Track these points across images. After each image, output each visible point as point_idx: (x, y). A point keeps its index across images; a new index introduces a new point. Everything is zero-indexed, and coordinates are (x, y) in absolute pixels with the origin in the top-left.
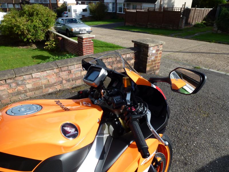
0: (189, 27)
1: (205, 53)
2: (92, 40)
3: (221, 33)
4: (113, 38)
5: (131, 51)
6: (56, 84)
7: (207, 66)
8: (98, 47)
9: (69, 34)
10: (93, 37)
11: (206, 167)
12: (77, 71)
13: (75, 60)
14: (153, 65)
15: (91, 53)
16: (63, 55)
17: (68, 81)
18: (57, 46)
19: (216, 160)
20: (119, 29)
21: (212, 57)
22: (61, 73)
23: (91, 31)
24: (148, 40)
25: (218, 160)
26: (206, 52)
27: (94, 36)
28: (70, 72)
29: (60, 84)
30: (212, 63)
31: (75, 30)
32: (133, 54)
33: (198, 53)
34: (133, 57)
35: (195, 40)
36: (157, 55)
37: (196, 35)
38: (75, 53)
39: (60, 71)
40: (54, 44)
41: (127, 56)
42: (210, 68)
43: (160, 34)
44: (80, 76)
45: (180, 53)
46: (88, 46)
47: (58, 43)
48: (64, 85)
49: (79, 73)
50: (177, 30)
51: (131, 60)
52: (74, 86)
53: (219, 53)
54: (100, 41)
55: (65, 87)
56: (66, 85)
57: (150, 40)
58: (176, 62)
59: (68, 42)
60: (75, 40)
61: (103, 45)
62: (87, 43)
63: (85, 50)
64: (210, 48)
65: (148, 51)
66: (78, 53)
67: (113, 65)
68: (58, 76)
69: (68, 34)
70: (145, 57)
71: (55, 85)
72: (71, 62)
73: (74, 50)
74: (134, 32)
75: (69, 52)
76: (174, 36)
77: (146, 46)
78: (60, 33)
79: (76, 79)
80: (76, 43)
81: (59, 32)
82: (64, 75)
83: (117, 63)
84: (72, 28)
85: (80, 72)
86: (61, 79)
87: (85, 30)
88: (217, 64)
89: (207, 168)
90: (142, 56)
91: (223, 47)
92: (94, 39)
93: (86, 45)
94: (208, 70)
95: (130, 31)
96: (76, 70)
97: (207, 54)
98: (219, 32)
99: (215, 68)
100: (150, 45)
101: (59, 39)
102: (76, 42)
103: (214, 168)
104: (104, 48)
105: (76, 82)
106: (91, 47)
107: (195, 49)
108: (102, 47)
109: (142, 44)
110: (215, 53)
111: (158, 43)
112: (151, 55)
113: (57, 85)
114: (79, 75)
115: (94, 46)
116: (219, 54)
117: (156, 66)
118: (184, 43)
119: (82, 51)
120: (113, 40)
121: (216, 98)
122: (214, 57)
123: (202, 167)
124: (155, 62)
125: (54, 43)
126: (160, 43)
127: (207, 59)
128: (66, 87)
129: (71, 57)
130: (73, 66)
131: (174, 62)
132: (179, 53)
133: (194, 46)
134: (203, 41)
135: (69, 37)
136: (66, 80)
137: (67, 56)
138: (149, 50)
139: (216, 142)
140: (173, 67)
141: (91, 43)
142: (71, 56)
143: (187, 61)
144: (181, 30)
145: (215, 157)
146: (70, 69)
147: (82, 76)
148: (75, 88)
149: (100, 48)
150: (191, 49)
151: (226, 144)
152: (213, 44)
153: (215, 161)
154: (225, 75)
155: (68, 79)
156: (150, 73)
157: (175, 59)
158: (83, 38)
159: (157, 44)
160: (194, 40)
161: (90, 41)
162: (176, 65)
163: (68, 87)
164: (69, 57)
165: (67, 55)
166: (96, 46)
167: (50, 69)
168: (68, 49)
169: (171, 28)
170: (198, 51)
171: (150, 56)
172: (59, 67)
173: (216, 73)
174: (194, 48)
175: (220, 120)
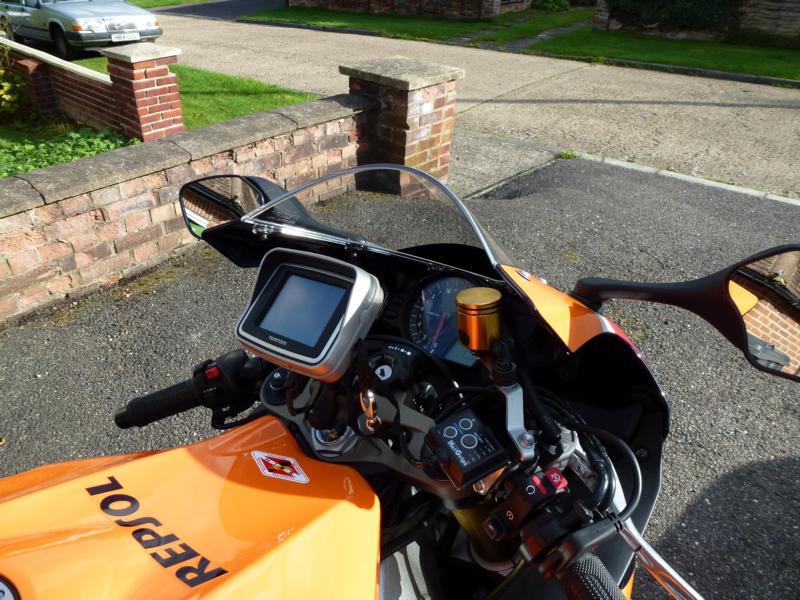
0: (515, 11)
1: (583, 102)
2: (172, 70)
3: (621, 28)
4: (248, 59)
5: (342, 108)
6: (45, 275)
7: (593, 148)
8: (195, 94)
9: (68, 46)
10: (174, 58)
11: (679, 527)
12: (130, 208)
13: (116, 164)
14: (428, 161)
15: (174, 121)
16: (56, 134)
17: (100, 253)
18: (19, 101)
19: (703, 498)
20: (266, 19)
21: (606, 116)
22: (60, 224)
23: (160, 32)
24: (401, 65)
25: (708, 492)
26: (583, 98)
27: (176, 51)
28: (102, 215)
29: (66, 271)
30: (608, 138)
31: (89, 29)
32: (350, 119)
33: (557, 101)
34: (349, 133)
35: (543, 55)
36: (438, 120)
37: (542, 39)
38: (105, 126)
39: (55, 217)
40: (8, 93)
41: (329, 133)
42: (605, 155)
43: (419, 37)
44: (148, 229)
45: (500, 105)
46: (155, 92)
47: (24, 84)
48: (83, 275)
49: (143, 217)
50: (477, 21)
51: (345, 145)
52: (126, 272)
53: (625, 99)
54: (198, 71)
55: (89, 279)
56: (93, 272)
57: (408, 62)
58: (491, 138)
59: (67, 78)
60: (95, 72)
61: (213, 85)
62: (151, 84)
63: (145, 112)
64: (596, 85)
65: (407, 108)
66: (118, 125)
67: (278, 170)
68: (49, 239)
69: (62, 46)
70: (398, 129)
71: (42, 280)
72: (100, 175)
73: (99, 110)
74: (325, 29)
75: (79, 122)
76: (469, 42)
77: (400, 87)
78: (26, 40)
79: (132, 243)
80: (104, 85)
81: (19, 39)
82: (77, 230)
83: (293, 161)
84: (74, 20)
85: (146, 214)
86: (64, 250)
87: (131, 26)
88: (625, 138)
89: (682, 530)
90: (384, 126)
91: (632, 77)
92: (180, 62)
93: (147, 89)
94: (600, 164)
95: (308, 27)
96: (127, 205)
97: (588, 105)
98: (615, 25)
99: (622, 152)
100: (415, 82)
101: (26, 68)
102: (106, 78)
103: (704, 526)
104: (221, 99)
105: (132, 253)
106: (169, 99)
107: (546, 90)
108: (211, 93)
109: (382, 82)
110: (612, 101)
111: (439, 73)
112: (417, 120)
113: (50, 277)
114: (144, 224)
115: (181, 93)
116: (626, 102)
117: (436, 161)
118: (508, 66)
119: (134, 116)
120: (249, 63)
121: (656, 265)
122: (614, 116)
123: (668, 531)
124: (433, 148)
125: (7, 86)
126: (449, 76)
127: (591, 121)
128: (95, 281)
129: (90, 144)
130: (113, 190)
131: (483, 139)
132: (497, 105)
133: (542, 77)
134: (568, 59)
135: (68, 58)
136: (90, 253)
137: (71, 138)
138: (409, 105)
139: (690, 429)
140: (483, 158)
141: (168, 81)
142: (89, 137)
143: (527, 132)
144: (489, 21)
145: (698, 486)
146: (102, 203)
147: (157, 226)
148: (133, 278)
149: (206, 97)
150: (533, 91)
151: (720, 431)
152: (599, 69)
153: (700, 501)
154: (656, 175)
155: (95, 246)
156: (413, 193)
157: (488, 126)
158: (133, 60)
159: (438, 79)
160: (537, 55)
161: (164, 72)
162: (495, 150)
163: (103, 280)
164: (83, 142)
165: (74, 135)
166: (185, 90)
167: (9, 211)
168: (73, 112)
169: (455, 13)
170: (557, 94)
171: (414, 124)
172: (49, 200)
173: (628, 170)
174: (543, 87)
175: (686, 347)
